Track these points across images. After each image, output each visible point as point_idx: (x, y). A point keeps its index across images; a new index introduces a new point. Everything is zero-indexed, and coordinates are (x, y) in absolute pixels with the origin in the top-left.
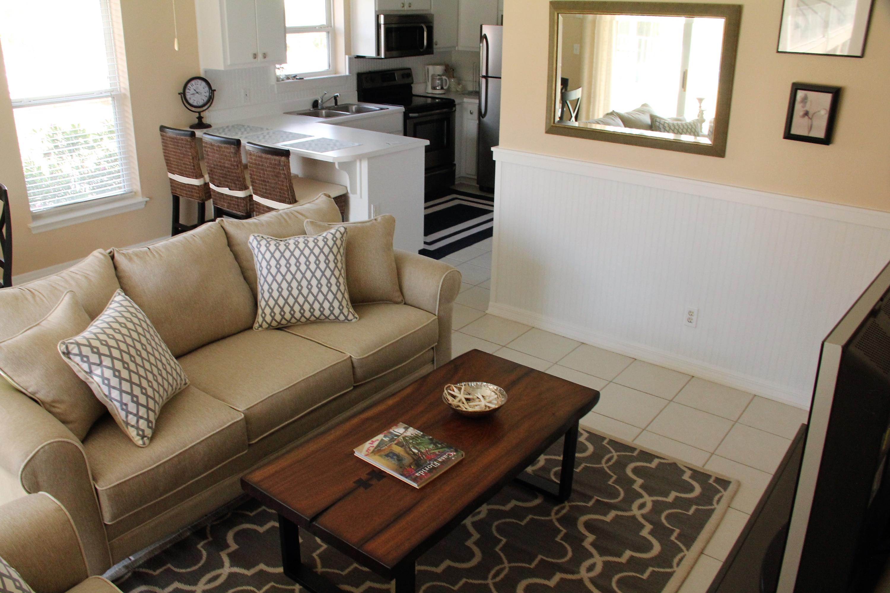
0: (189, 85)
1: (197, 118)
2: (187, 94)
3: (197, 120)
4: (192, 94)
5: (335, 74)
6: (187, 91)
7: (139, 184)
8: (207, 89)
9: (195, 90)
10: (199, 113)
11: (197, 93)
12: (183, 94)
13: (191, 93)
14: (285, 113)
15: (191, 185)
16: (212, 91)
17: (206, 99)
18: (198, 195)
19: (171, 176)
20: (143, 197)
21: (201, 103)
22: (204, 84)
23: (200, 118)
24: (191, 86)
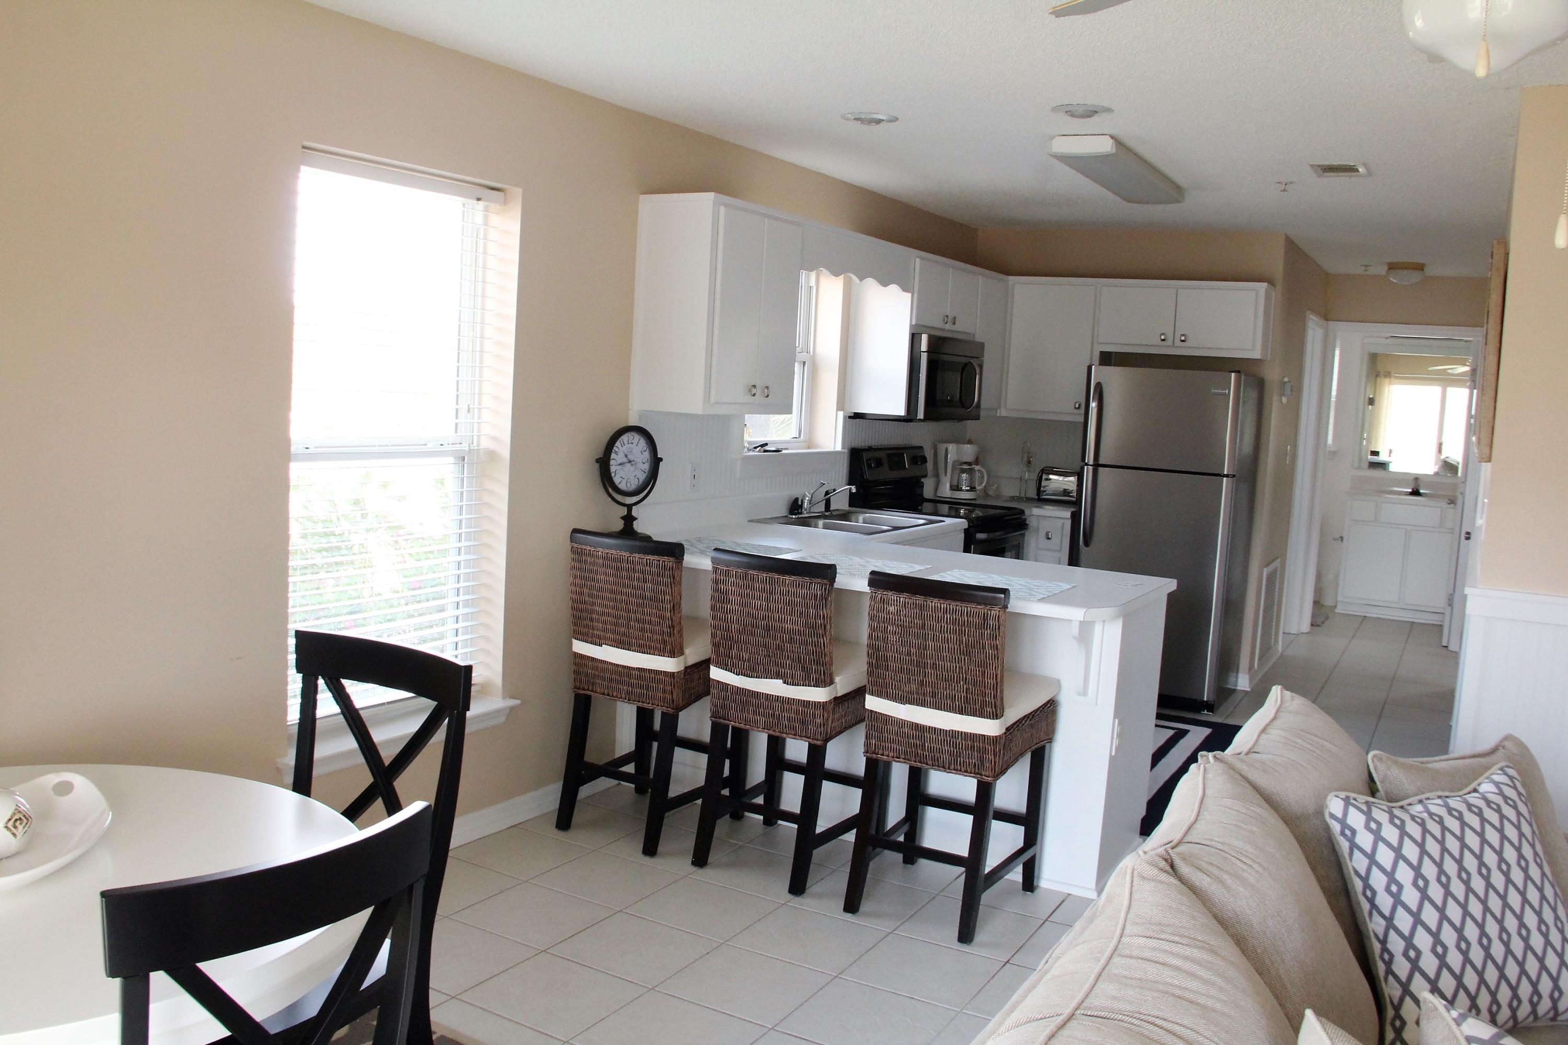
0: (618, 444)
1: (623, 518)
2: (612, 462)
3: (623, 522)
4: (621, 464)
5: (809, 448)
6: (613, 456)
7: (498, 667)
8: (647, 455)
9: (626, 456)
10: (630, 507)
11: (630, 462)
12: (604, 463)
13: (619, 462)
14: (749, 521)
15: (650, 671)
16: (656, 462)
17: (642, 477)
18: (668, 696)
19: (581, 647)
20: (504, 698)
21: (633, 485)
22: (642, 443)
23: (629, 519)
24: (620, 447)
